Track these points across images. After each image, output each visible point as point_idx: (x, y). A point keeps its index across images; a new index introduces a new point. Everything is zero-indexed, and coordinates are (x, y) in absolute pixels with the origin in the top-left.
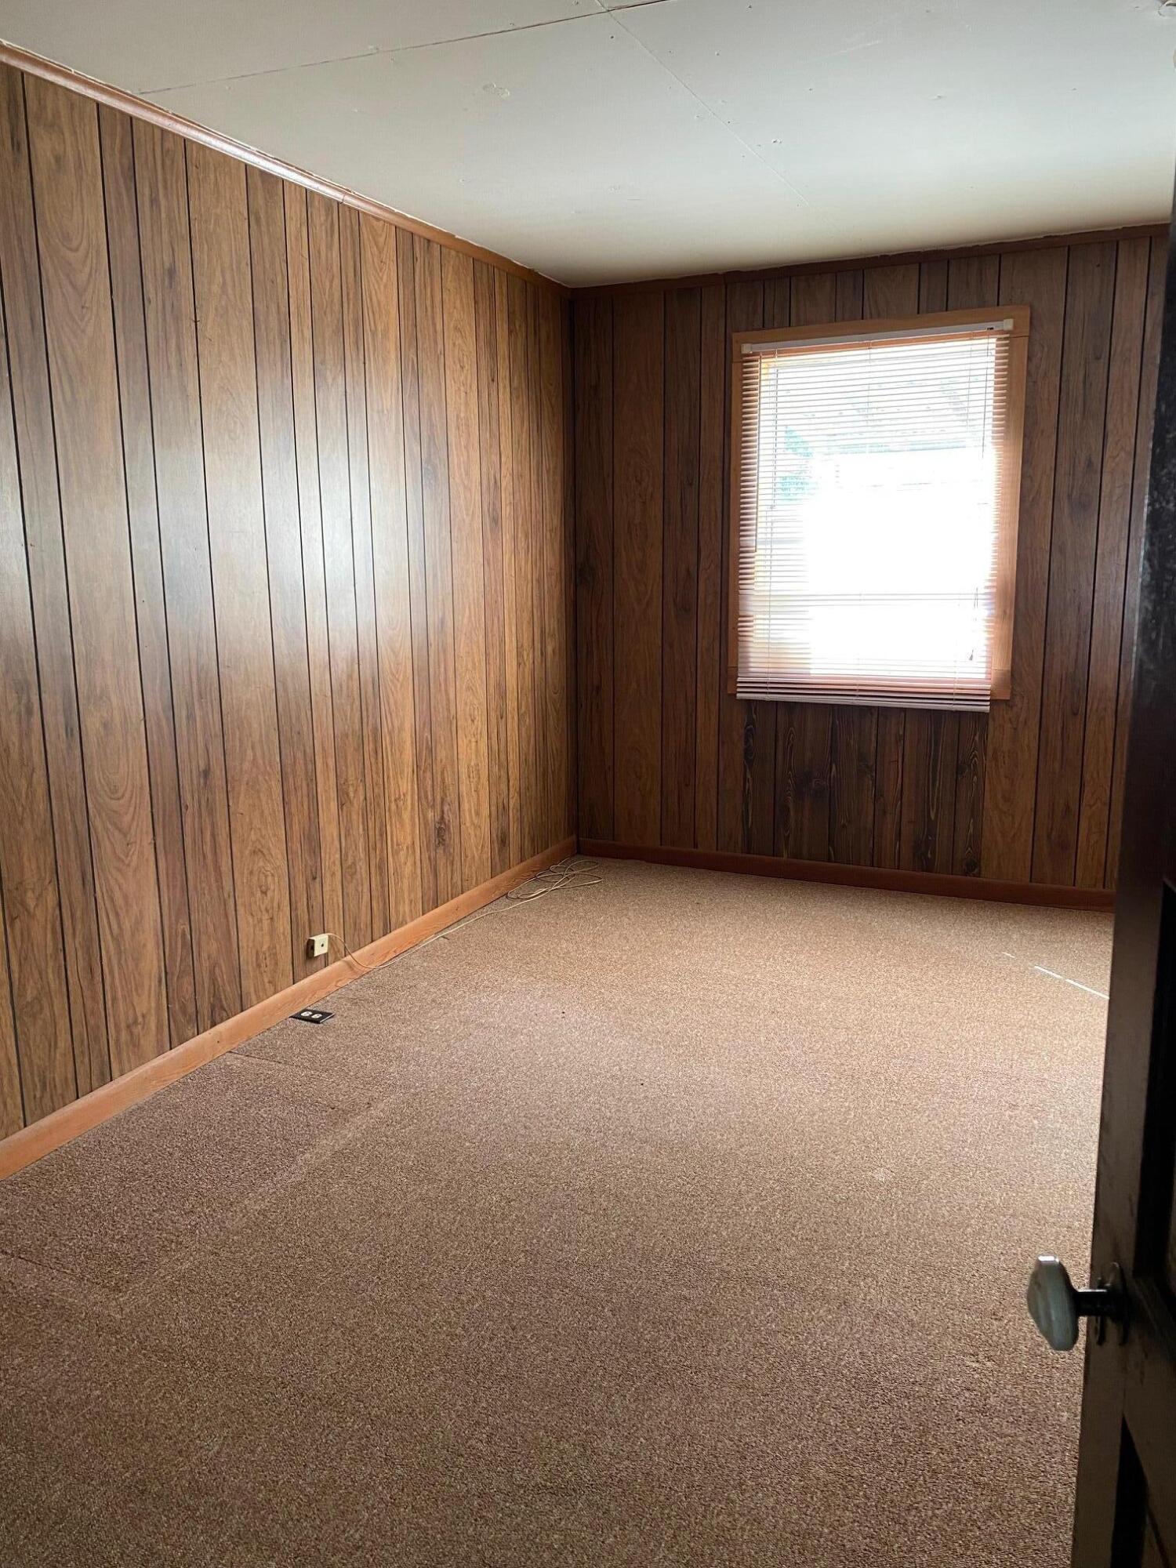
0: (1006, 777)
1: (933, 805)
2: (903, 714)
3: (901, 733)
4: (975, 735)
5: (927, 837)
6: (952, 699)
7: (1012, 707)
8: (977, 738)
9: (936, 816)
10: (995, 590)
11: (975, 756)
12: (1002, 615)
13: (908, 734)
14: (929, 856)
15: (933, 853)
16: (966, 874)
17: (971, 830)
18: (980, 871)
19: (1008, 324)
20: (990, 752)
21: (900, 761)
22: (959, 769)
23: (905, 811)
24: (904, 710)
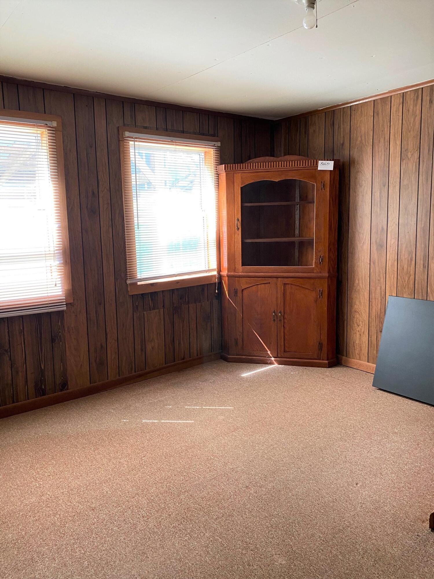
0: (75, 339)
1: (42, 362)
2: (21, 319)
3: (22, 328)
4: (58, 322)
5: (41, 378)
6: (47, 307)
7: (73, 306)
8: (59, 324)
9: (44, 367)
10: (61, 251)
11: (60, 332)
12: (65, 263)
13: (25, 329)
14: (43, 387)
15: (45, 386)
16: (61, 390)
17: (62, 368)
18: (68, 387)
19: (54, 124)
20: (66, 329)
21: (23, 343)
22: (53, 340)
23: (28, 369)
24: (22, 316)
